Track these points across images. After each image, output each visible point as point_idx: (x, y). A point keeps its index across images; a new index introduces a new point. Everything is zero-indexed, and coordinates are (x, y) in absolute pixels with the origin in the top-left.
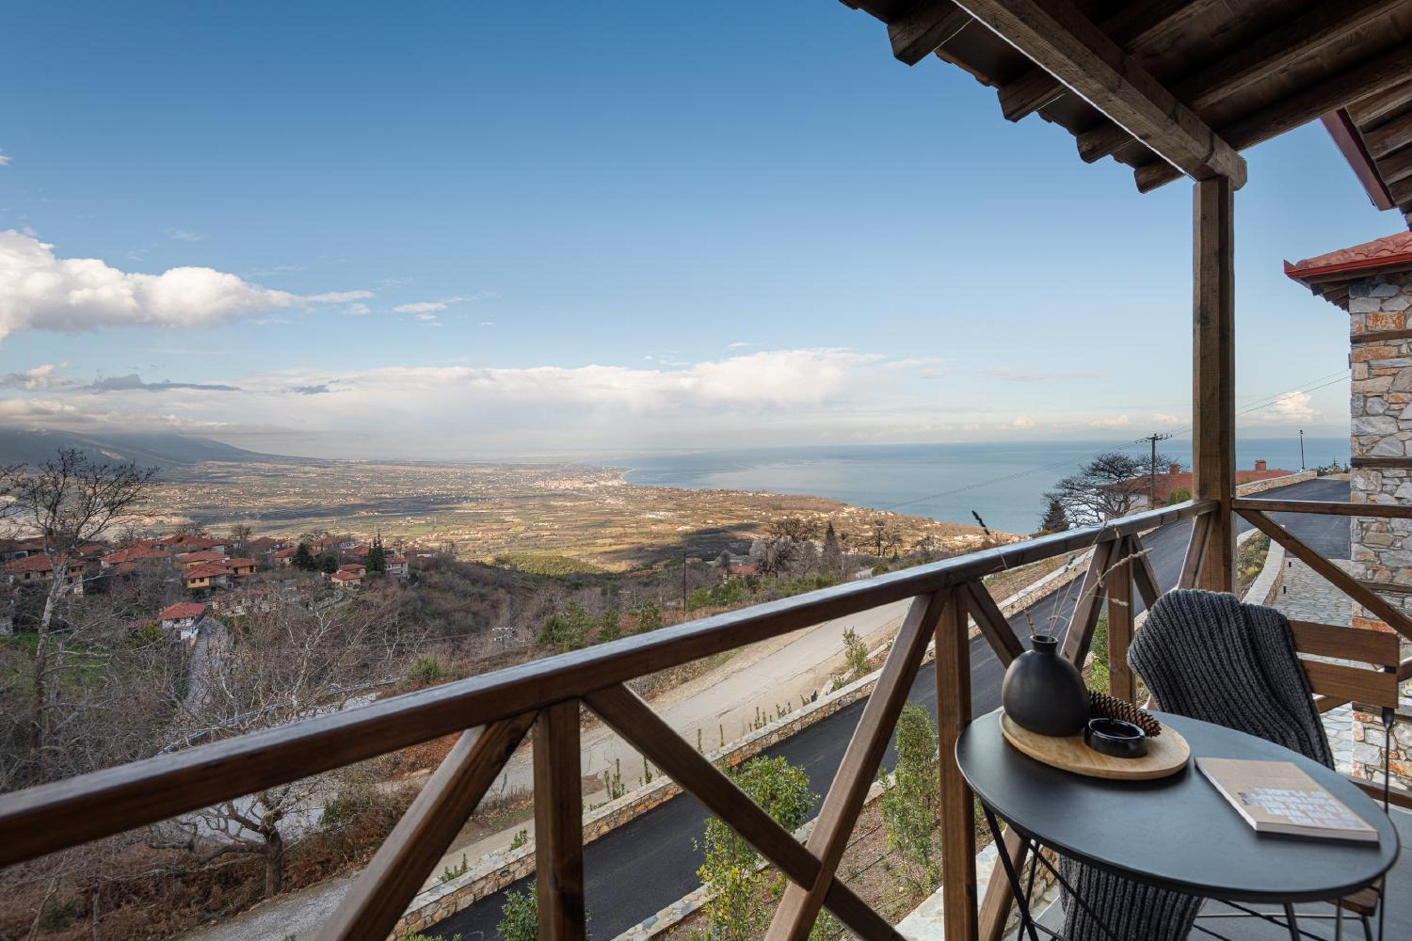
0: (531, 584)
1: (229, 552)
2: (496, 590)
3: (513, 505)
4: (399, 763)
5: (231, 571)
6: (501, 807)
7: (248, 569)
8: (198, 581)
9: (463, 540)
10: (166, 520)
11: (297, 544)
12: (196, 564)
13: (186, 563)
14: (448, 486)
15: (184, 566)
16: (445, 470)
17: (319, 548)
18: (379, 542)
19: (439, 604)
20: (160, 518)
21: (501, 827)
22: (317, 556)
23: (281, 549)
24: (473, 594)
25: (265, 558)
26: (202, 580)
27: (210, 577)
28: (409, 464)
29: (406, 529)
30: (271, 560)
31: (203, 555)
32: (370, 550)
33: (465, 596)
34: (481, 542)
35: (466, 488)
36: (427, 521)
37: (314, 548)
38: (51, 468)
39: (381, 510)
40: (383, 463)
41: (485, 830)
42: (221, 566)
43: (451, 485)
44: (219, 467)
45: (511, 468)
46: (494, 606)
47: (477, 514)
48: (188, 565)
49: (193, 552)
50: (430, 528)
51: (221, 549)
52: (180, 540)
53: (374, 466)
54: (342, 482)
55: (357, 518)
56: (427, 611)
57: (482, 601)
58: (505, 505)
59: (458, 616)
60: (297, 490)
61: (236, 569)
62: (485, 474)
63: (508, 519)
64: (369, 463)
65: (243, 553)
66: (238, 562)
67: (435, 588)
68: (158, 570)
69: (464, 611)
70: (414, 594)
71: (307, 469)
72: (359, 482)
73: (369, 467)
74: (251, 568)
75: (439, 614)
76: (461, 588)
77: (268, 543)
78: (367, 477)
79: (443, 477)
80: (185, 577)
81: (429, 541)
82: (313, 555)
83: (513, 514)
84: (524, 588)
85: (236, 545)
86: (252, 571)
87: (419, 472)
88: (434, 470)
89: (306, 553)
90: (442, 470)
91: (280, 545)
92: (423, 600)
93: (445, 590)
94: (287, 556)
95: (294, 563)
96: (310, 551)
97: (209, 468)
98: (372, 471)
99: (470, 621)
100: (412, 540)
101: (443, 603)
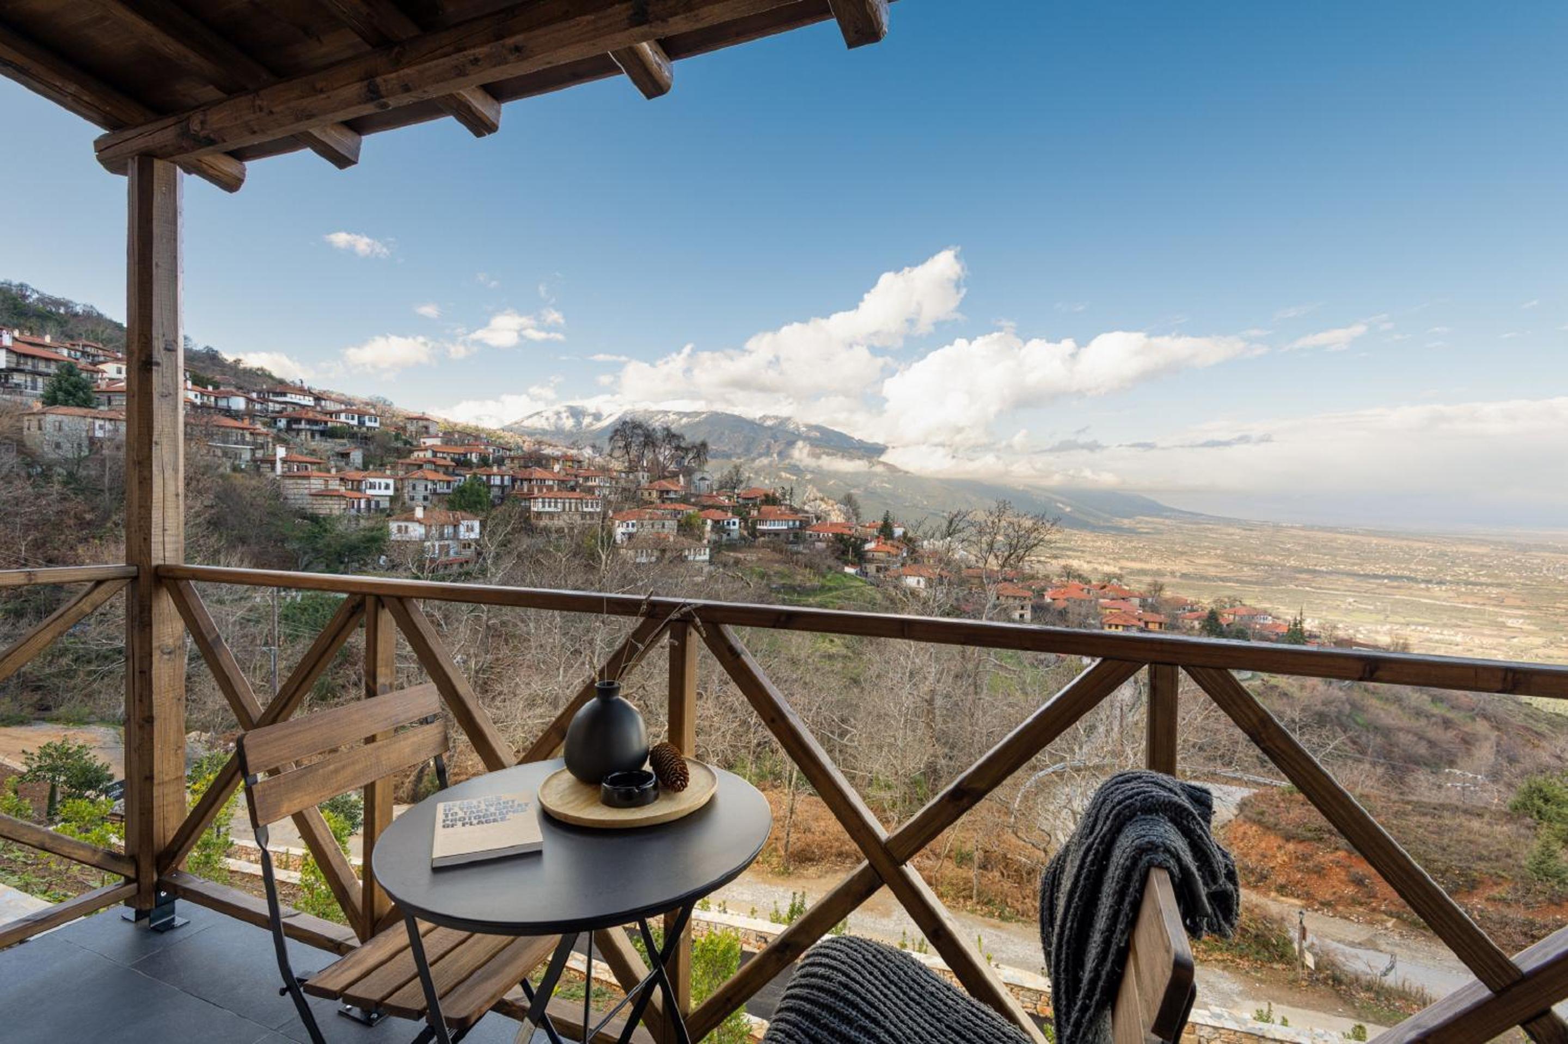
0: (1543, 727)
1: (1143, 605)
2: (1473, 719)
3: (1524, 604)
4: (1266, 878)
5: (1142, 624)
6: (1377, 993)
7: (1157, 625)
8: (1113, 628)
9: (1430, 640)
10: (1100, 568)
11: (1209, 608)
12: (1114, 611)
13: (1106, 608)
14: (1413, 566)
15: (1104, 611)
16: (1410, 543)
17: (1232, 617)
18: (1300, 623)
19: (1378, 715)
20: (1096, 566)
21: (1371, 1018)
22: (1228, 625)
23: (1192, 611)
24: (1433, 715)
25: (1175, 617)
26: (1117, 626)
27: (1124, 626)
28: (1356, 533)
29: (1348, 612)
30: (1180, 621)
31: (1120, 603)
32: (1289, 630)
33: (1417, 714)
34: (1460, 648)
35: (1440, 570)
36: (1376, 606)
37: (1226, 615)
38: (991, 514)
39: (1313, 585)
40: (1323, 529)
41: (1347, 1007)
42: (1134, 617)
43: (1418, 563)
44: (1147, 523)
45: (1524, 549)
46: (1468, 741)
47: (1456, 609)
48: (1108, 611)
49: (1113, 599)
50: (1381, 617)
51: (1136, 601)
52: (1104, 587)
53: (1308, 533)
54: (1268, 547)
55: (1282, 592)
56: (1359, 720)
57: (1446, 728)
58: (1508, 602)
59: (1402, 736)
60: (1218, 552)
61: (1146, 623)
62: (1473, 554)
63: (1510, 622)
64: (1303, 528)
65: (1154, 609)
66: (1148, 616)
67: (1373, 693)
68: (1083, 611)
69: (1416, 734)
70: (1341, 694)
71: (1231, 530)
72: (1288, 549)
73: (1302, 533)
74: (1160, 624)
75: (1376, 728)
76: (1413, 704)
77: (1181, 605)
78: (1299, 544)
79: (1405, 553)
80: (1104, 620)
81: (1377, 632)
82: (1224, 623)
83: (1522, 616)
84: (1527, 729)
85: (1150, 600)
86: (1160, 627)
87: (1369, 544)
88: (1392, 542)
89: (1217, 620)
90: (1405, 543)
91: (1192, 606)
92: (1353, 705)
93: (1387, 699)
94: (1197, 619)
95: (1203, 627)
96: (1220, 617)
97: (1139, 523)
98: (1308, 538)
99: (1422, 749)
100: (1352, 628)
101: (1382, 715)
